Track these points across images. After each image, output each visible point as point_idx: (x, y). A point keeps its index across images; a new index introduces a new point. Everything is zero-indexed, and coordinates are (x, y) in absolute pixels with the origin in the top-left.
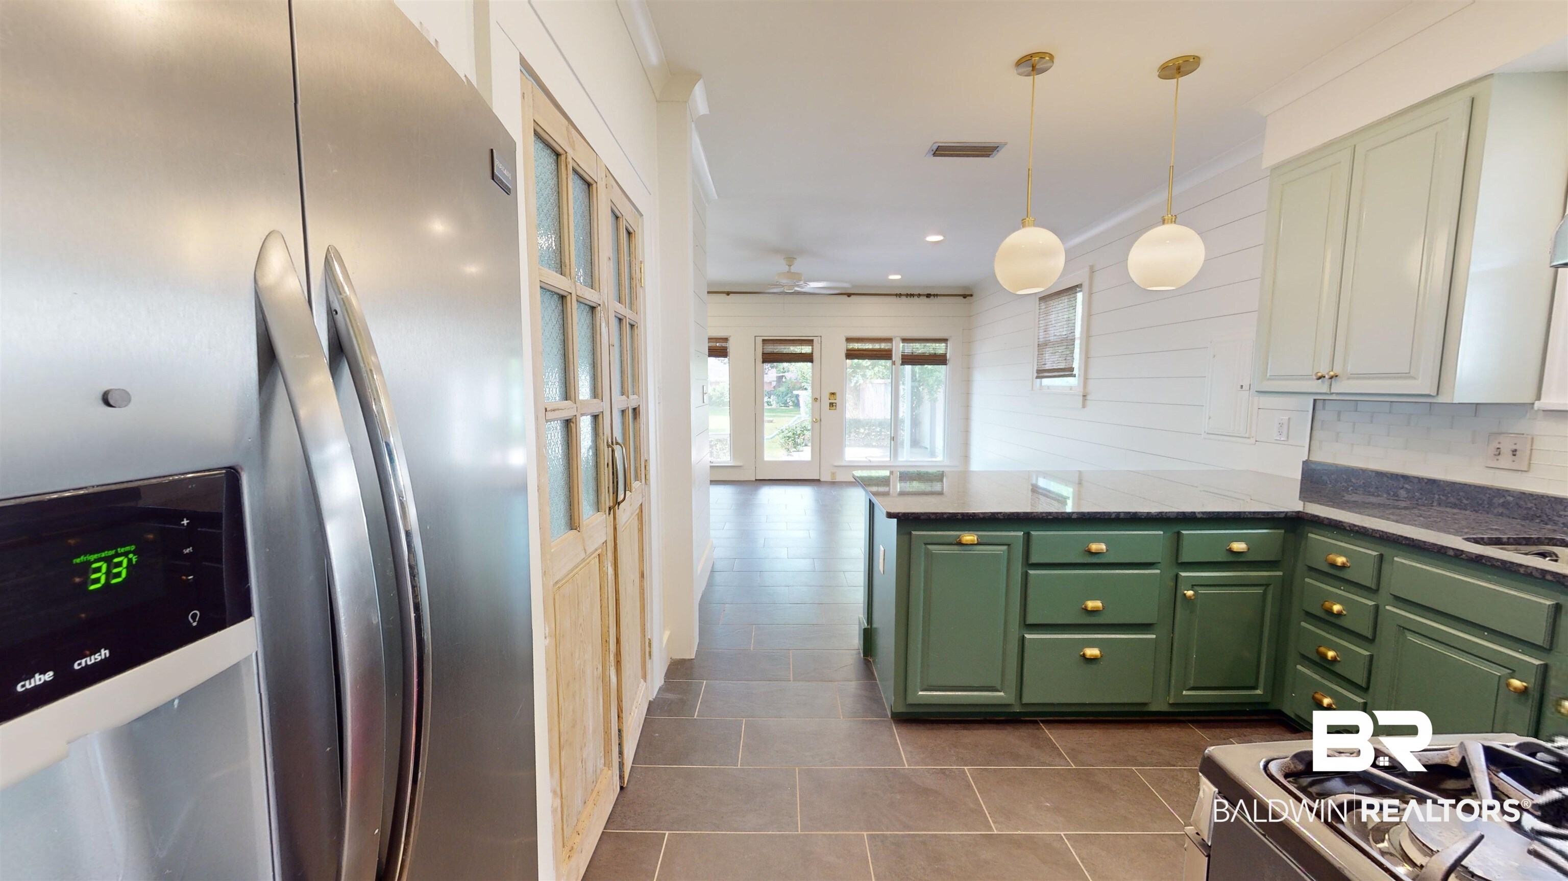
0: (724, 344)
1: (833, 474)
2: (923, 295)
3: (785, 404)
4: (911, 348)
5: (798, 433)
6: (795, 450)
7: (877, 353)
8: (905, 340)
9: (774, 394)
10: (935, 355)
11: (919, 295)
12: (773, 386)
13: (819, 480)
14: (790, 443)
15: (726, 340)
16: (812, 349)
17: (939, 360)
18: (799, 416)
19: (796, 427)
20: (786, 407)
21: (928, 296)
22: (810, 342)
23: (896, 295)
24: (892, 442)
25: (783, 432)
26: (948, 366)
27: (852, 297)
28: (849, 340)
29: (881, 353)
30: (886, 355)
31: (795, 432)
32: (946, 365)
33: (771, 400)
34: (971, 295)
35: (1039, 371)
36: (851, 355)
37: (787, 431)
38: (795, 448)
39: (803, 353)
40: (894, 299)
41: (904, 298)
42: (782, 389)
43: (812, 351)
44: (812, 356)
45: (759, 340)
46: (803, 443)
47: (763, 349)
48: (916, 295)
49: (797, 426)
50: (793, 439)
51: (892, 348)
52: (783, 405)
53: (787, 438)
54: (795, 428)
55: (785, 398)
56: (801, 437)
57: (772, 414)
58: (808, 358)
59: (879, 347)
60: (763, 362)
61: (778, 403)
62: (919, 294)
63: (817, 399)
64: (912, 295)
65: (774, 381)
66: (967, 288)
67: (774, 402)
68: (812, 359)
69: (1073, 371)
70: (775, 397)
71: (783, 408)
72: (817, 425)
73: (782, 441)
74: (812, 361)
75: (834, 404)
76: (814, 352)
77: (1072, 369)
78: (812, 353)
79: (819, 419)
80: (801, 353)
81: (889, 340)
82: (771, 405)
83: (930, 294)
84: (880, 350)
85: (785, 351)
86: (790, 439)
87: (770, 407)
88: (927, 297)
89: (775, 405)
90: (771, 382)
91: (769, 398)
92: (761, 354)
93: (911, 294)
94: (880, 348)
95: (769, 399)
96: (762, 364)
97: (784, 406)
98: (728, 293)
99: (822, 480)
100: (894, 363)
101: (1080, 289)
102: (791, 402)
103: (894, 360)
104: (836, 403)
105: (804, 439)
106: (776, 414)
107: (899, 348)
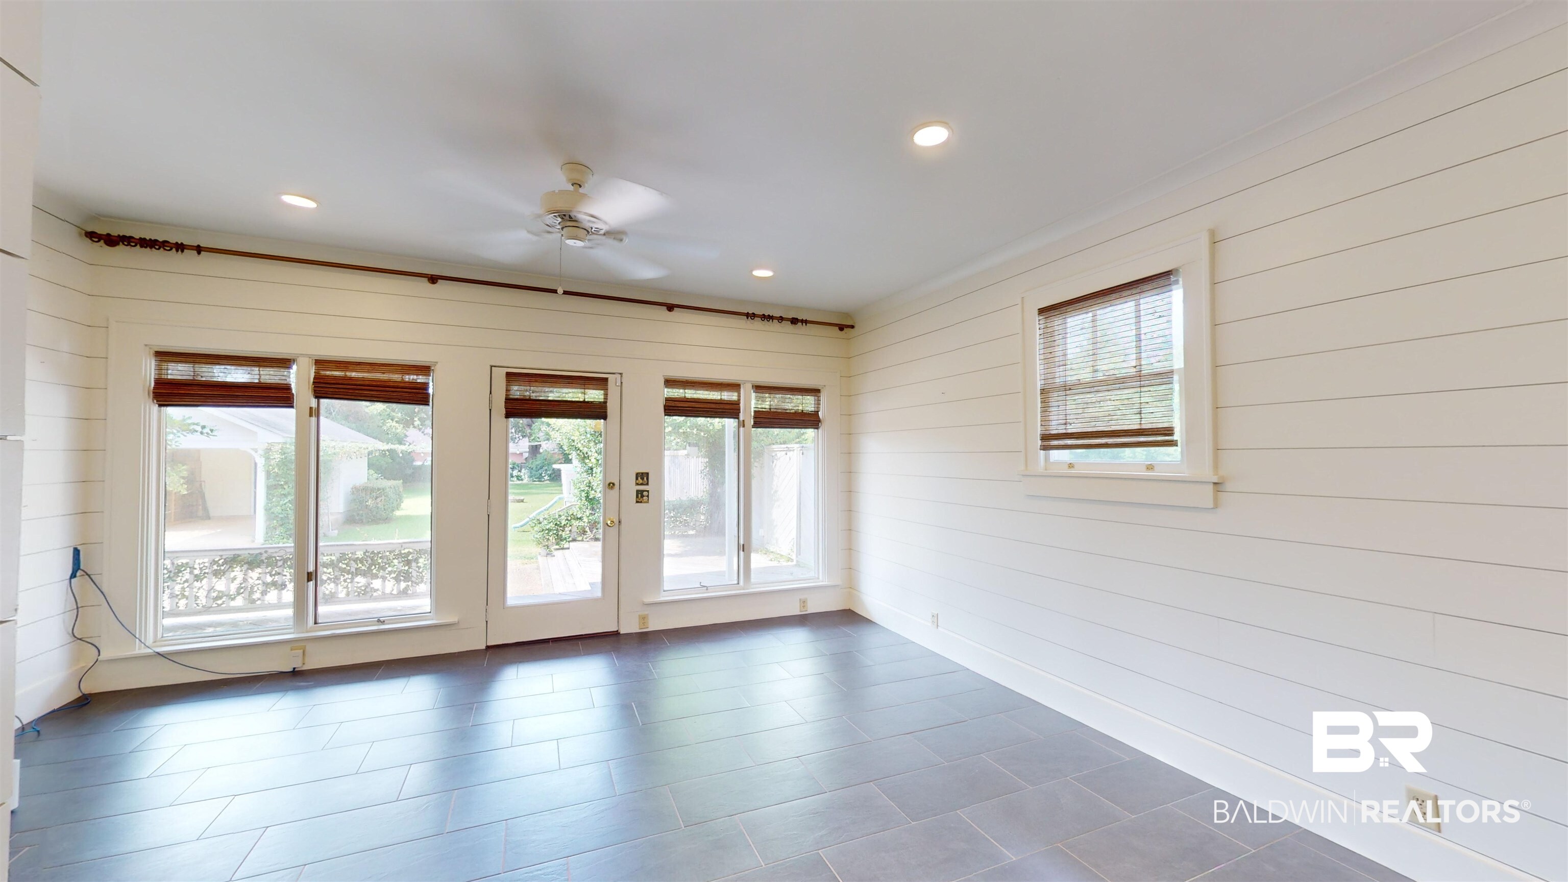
0: (421, 379)
1: (643, 619)
2: (787, 319)
3: (540, 479)
4: (769, 402)
5: (563, 524)
6: (557, 547)
7: (717, 406)
8: (759, 388)
9: (526, 468)
10: (803, 414)
11: (781, 319)
12: (524, 457)
13: (616, 634)
14: (551, 538)
15: (425, 370)
16: (606, 395)
17: (810, 420)
18: (561, 496)
19: (560, 516)
20: (541, 481)
21: (794, 321)
22: (601, 382)
23: (747, 315)
24: (742, 553)
25: (540, 523)
26: (820, 430)
27: (677, 312)
28: (670, 383)
29: (722, 406)
30: (730, 410)
31: (558, 523)
32: (817, 428)
33: (522, 474)
34: (852, 327)
35: (1046, 437)
36: (673, 408)
37: (546, 522)
38: (557, 544)
39: (588, 402)
40: (743, 322)
41: (758, 324)
42: (538, 462)
43: (606, 398)
44: (606, 408)
45: (499, 375)
46: (569, 537)
47: (507, 390)
48: (776, 318)
49: (561, 513)
50: (555, 532)
51: (739, 399)
52: (536, 480)
53: (547, 531)
54: (557, 517)
55: (540, 472)
56: (566, 529)
57: (522, 491)
58: (597, 411)
59: (719, 398)
60: (508, 416)
61: (531, 477)
62: (781, 317)
63: (614, 484)
64: (770, 318)
65: (526, 452)
66: (847, 315)
67: (526, 476)
68: (606, 412)
69: (1172, 434)
70: (527, 470)
71: (537, 483)
72: (613, 532)
73: (539, 535)
74: (604, 417)
75: (645, 493)
76: (608, 401)
77: (1169, 431)
78: (605, 403)
79: (616, 521)
80: (584, 402)
81: (735, 387)
82: (522, 480)
83: (797, 319)
84: (720, 402)
85: (552, 396)
86: (551, 533)
87: (521, 482)
88: (792, 323)
89: (527, 479)
90: (522, 453)
91: (520, 471)
92: (504, 400)
93: (769, 315)
94: (721, 400)
95: (519, 473)
96: (506, 419)
97: (538, 481)
98: (433, 279)
99: (622, 632)
100: (742, 424)
101: (1175, 279)
102: (547, 477)
103: (741, 418)
104: (648, 491)
105: (570, 531)
106: (529, 491)
107: (751, 403)
